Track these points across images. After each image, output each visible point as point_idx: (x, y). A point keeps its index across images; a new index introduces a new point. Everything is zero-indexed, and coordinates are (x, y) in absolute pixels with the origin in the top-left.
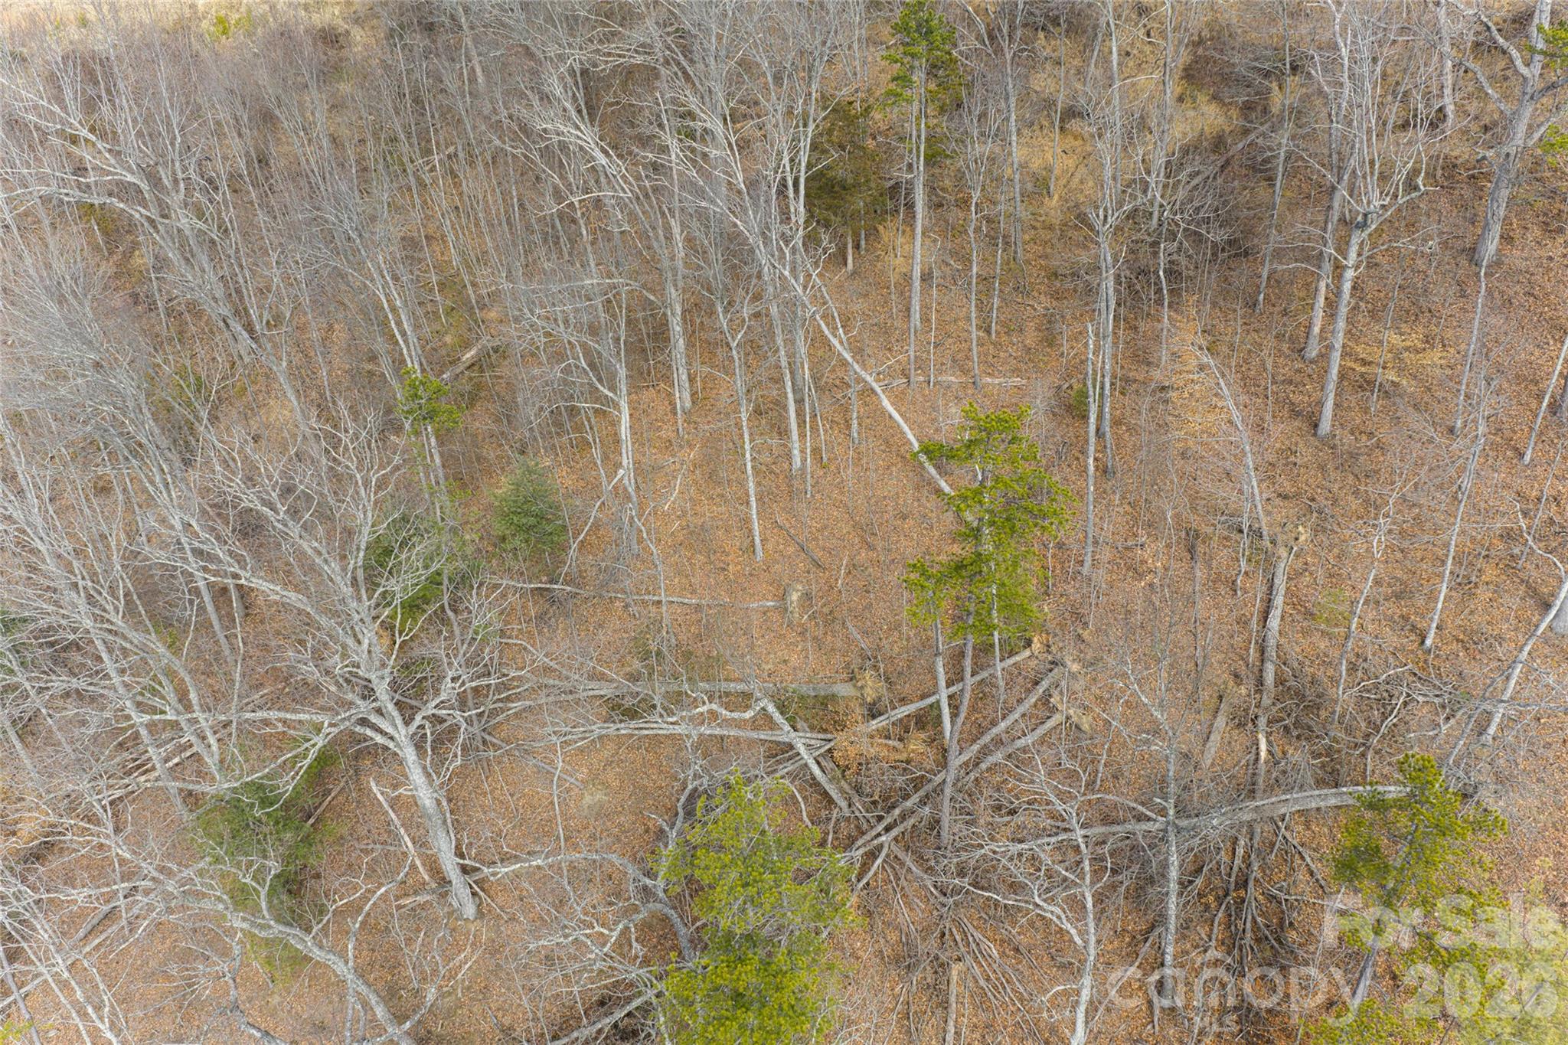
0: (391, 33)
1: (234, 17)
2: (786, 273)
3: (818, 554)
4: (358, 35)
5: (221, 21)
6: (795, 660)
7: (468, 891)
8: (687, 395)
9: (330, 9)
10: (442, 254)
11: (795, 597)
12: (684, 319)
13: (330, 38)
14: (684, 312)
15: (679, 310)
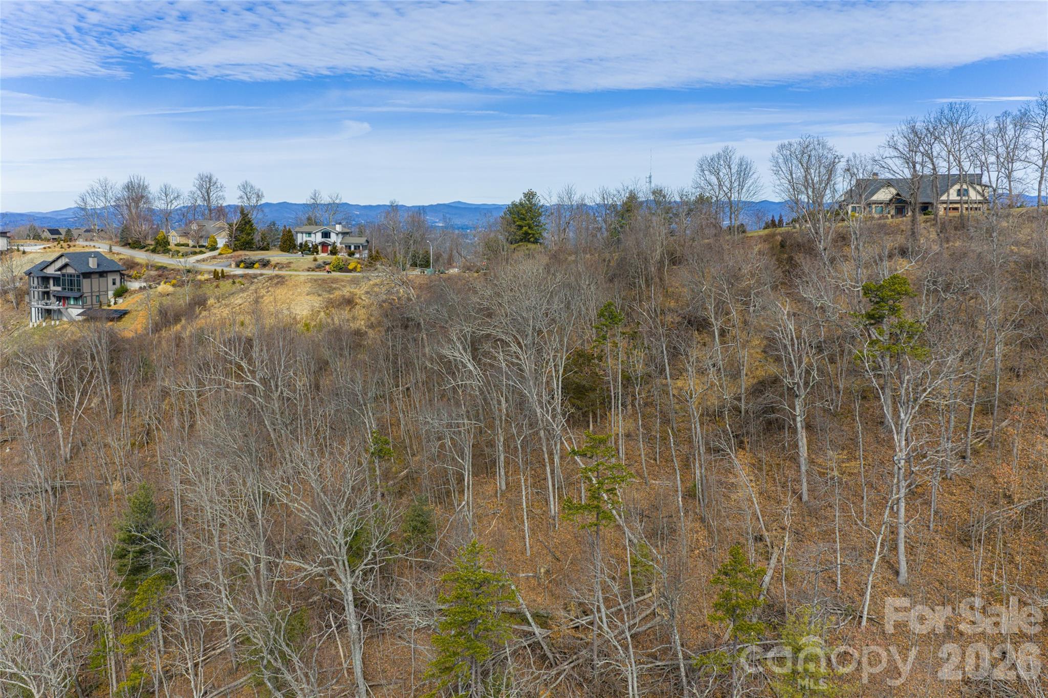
0: (388, 330)
1: (313, 323)
2: (549, 418)
3: (558, 554)
4: (371, 333)
5: (306, 325)
6: (539, 600)
7: (365, 688)
8: (503, 484)
9: (359, 322)
10: (397, 432)
11: (542, 570)
12: (504, 444)
13: (358, 333)
14: (505, 440)
15: (502, 440)
